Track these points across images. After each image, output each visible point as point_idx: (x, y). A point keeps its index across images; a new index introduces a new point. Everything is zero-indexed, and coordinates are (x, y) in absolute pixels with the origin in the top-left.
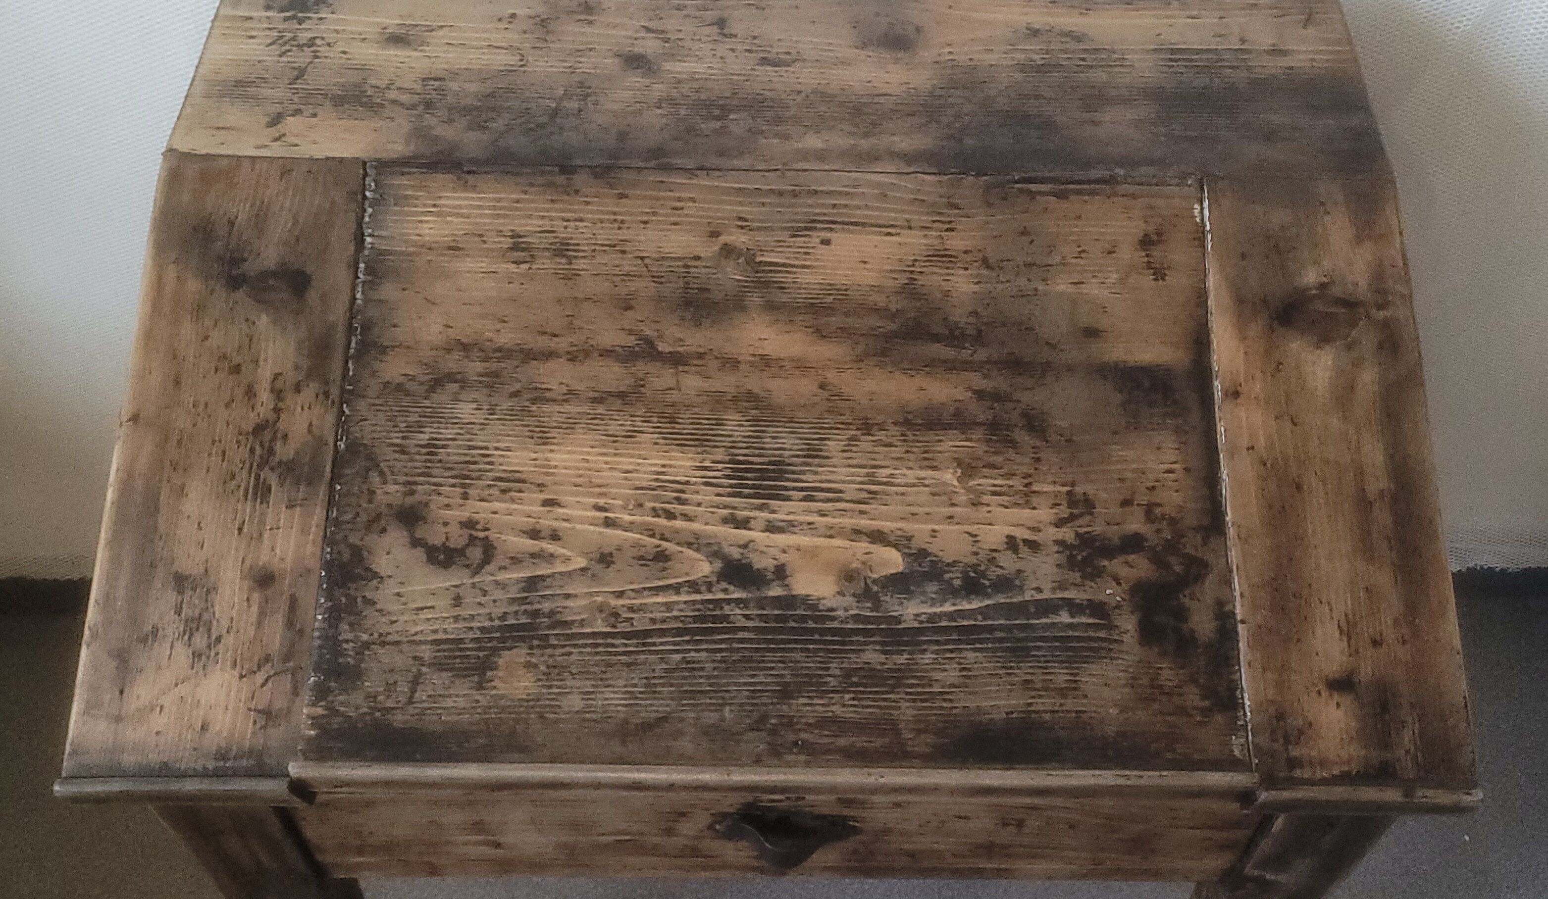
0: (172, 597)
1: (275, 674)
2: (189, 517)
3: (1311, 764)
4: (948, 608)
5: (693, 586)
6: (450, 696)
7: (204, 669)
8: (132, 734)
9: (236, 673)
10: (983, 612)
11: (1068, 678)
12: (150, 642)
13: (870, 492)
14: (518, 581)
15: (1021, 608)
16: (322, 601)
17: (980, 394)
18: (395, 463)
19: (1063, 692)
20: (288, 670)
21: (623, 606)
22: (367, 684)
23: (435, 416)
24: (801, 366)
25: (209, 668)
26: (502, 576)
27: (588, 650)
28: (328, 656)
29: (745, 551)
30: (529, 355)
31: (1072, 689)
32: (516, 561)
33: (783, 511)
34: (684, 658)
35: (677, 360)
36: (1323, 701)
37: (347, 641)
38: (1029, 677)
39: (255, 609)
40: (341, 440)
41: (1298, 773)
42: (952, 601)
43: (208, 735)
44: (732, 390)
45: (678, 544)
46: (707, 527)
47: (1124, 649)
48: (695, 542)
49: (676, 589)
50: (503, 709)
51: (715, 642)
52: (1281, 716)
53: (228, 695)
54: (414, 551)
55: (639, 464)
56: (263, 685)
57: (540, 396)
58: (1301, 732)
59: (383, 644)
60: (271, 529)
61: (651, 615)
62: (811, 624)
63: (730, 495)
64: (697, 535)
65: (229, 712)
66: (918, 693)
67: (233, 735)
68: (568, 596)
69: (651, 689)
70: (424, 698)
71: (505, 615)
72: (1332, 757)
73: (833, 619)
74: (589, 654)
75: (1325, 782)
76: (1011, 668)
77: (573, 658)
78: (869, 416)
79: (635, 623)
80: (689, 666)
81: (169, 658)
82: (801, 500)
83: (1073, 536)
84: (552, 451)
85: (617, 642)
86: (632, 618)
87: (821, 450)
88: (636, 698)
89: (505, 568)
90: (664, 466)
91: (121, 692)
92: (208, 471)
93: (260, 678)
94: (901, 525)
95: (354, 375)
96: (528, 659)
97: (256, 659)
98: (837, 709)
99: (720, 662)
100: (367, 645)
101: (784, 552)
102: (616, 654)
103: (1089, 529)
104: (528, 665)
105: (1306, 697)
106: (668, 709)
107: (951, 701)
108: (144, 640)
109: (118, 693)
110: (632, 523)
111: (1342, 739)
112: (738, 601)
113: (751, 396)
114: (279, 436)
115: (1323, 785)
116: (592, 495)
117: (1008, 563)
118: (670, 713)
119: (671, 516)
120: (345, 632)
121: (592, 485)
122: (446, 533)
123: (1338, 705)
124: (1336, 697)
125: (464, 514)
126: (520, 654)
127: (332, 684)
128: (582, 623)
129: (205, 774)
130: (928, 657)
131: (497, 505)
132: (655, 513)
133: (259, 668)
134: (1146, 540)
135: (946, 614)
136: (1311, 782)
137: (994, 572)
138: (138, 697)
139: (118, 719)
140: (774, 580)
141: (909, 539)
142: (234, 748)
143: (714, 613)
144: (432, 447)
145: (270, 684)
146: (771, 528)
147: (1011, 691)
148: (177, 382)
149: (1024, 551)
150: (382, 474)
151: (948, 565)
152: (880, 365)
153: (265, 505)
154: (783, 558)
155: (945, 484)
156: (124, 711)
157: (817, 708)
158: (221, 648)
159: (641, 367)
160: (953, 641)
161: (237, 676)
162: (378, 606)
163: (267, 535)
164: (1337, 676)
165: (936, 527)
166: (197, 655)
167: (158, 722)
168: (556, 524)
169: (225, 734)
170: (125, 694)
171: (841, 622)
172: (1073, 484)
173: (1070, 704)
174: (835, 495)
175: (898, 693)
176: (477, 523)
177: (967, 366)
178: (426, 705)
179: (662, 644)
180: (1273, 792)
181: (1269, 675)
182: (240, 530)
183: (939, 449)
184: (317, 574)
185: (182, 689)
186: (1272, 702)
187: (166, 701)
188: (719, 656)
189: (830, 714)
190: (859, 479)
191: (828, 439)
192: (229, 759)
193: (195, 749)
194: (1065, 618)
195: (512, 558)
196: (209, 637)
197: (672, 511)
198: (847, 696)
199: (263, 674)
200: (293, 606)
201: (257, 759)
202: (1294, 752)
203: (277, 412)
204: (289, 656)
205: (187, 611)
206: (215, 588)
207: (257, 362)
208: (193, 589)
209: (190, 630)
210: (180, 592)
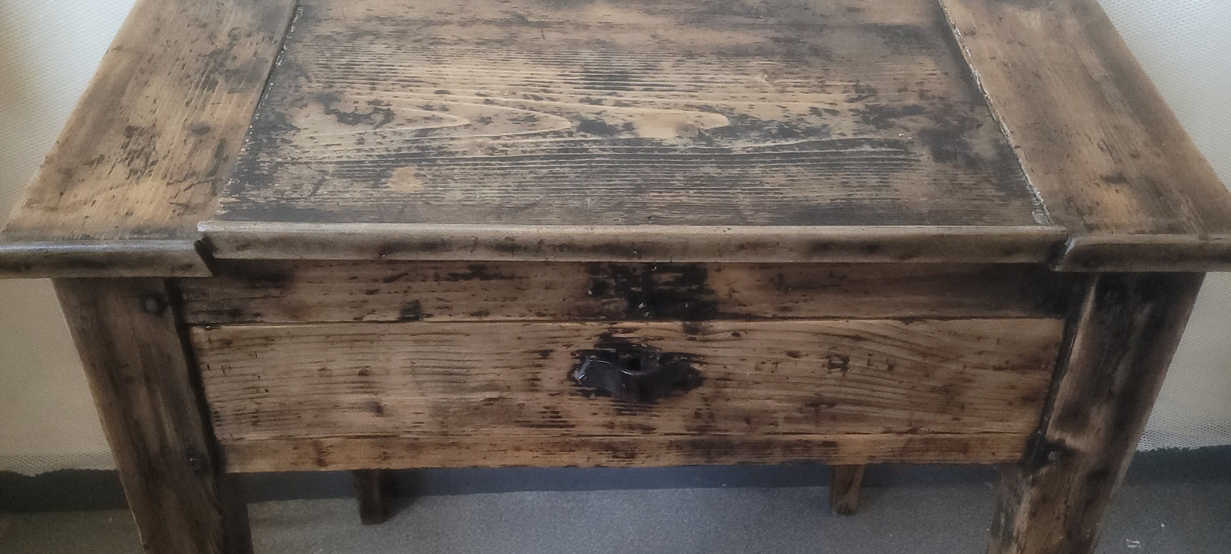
0: (123, 139)
1: (198, 183)
2: (147, 97)
4: (769, 144)
5: (557, 134)
6: (348, 192)
7: (138, 179)
8: (62, 218)
9: (165, 182)
10: (801, 146)
11: (879, 180)
12: (94, 165)
13: (696, 86)
14: (412, 131)
15: (832, 144)
16: (248, 140)
17: (776, 40)
18: (318, 73)
19: (878, 188)
20: (209, 181)
21: (500, 144)
22: (277, 185)
23: (353, 50)
24: (636, 27)
25: (142, 179)
26: (398, 129)
27: (470, 167)
28: (246, 170)
29: (599, 116)
30: (428, 23)
31: (885, 185)
32: (410, 121)
33: (628, 96)
34: (550, 171)
35: (541, 25)
36: (1103, 189)
37: (264, 162)
38: (845, 180)
39: (190, 146)
40: (279, 61)
41: (1097, 233)
42: (773, 140)
43: (130, 219)
44: (585, 39)
45: (545, 112)
46: (568, 104)
47: (922, 164)
48: (558, 112)
49: (544, 135)
50: (393, 199)
51: (575, 162)
52: (1070, 199)
53: (155, 195)
54: (329, 117)
55: (513, 73)
56: (186, 189)
57: (436, 41)
58: (1091, 208)
59: (294, 164)
60: (213, 104)
61: (522, 149)
62: (656, 153)
63: (584, 88)
64: (559, 108)
65: (153, 205)
66: (753, 190)
67: (153, 218)
68: (452, 139)
69: (521, 187)
70: (325, 192)
71: (400, 149)
73: (675, 150)
74: (469, 169)
76: (829, 175)
77: (456, 171)
78: (692, 50)
79: (508, 153)
80: (554, 175)
81: (109, 173)
82: (643, 91)
83: (864, 107)
84: (445, 67)
85: (493, 163)
86: (507, 150)
87: (656, 66)
88: (509, 193)
89: (402, 124)
90: (532, 74)
91: (61, 194)
92: (169, 74)
93: (185, 185)
94: (725, 102)
95: (293, 32)
96: (418, 172)
97: (184, 174)
98: (684, 199)
99: (581, 173)
100: (281, 164)
101: (631, 116)
102: (494, 169)
103: (876, 103)
104: (417, 175)
105: (1087, 188)
106: (537, 199)
107: (782, 194)
108: (91, 163)
109: (58, 194)
110: (506, 102)
111: (1129, 211)
112: (595, 142)
113: (599, 42)
114: (230, 57)
116: (474, 88)
117: (815, 121)
118: (538, 201)
119: (537, 98)
120: (263, 157)
121: (474, 83)
122: (356, 107)
123: (1117, 191)
124: (1113, 187)
125: (372, 98)
126: (413, 169)
127: (247, 185)
128: (464, 153)
130: (757, 170)
131: (398, 93)
132: (526, 97)
133: (185, 180)
134: (925, 109)
135: (768, 147)
137: (802, 125)
138: (75, 196)
139: (54, 209)
140: (623, 131)
141: (732, 109)
142: (151, 227)
143: (576, 147)
144: (349, 66)
145: (192, 189)
146: (618, 104)
147: (832, 187)
148: (157, 30)
149: (826, 115)
150: (307, 77)
151: (765, 122)
152: (697, 27)
153: (210, 92)
154: (630, 119)
155: (756, 82)
156: (60, 204)
157: (666, 198)
158: (155, 167)
159: (514, 29)
160: (779, 162)
161: (165, 184)
162: (294, 144)
163: (209, 106)
164: (1109, 174)
165: (752, 103)
166: (133, 172)
167: (89, 210)
168: (444, 103)
169: (146, 218)
170: (64, 195)
171: (682, 152)
172: (858, 81)
173: (884, 194)
174: (671, 88)
175: (736, 189)
176: (382, 102)
177: (762, 26)
178: (326, 196)
179: (531, 164)
181: (1051, 176)
182: (187, 104)
183: (749, 65)
184: (247, 127)
185: (115, 191)
186: (1060, 191)
187: (99, 198)
188: (580, 170)
189: (679, 201)
190: (688, 80)
191: (661, 61)
192: (146, 234)
193: (116, 227)
194: (867, 148)
195: (408, 120)
196: (146, 162)
197: (540, 96)
198: (691, 192)
199: (188, 183)
200: (222, 145)
201: (171, 233)
202: (1090, 220)
203: (231, 46)
204: (213, 173)
205: (131, 147)
206: (159, 135)
207: (221, 22)
208: (140, 135)
209: (132, 156)
210: (129, 136)
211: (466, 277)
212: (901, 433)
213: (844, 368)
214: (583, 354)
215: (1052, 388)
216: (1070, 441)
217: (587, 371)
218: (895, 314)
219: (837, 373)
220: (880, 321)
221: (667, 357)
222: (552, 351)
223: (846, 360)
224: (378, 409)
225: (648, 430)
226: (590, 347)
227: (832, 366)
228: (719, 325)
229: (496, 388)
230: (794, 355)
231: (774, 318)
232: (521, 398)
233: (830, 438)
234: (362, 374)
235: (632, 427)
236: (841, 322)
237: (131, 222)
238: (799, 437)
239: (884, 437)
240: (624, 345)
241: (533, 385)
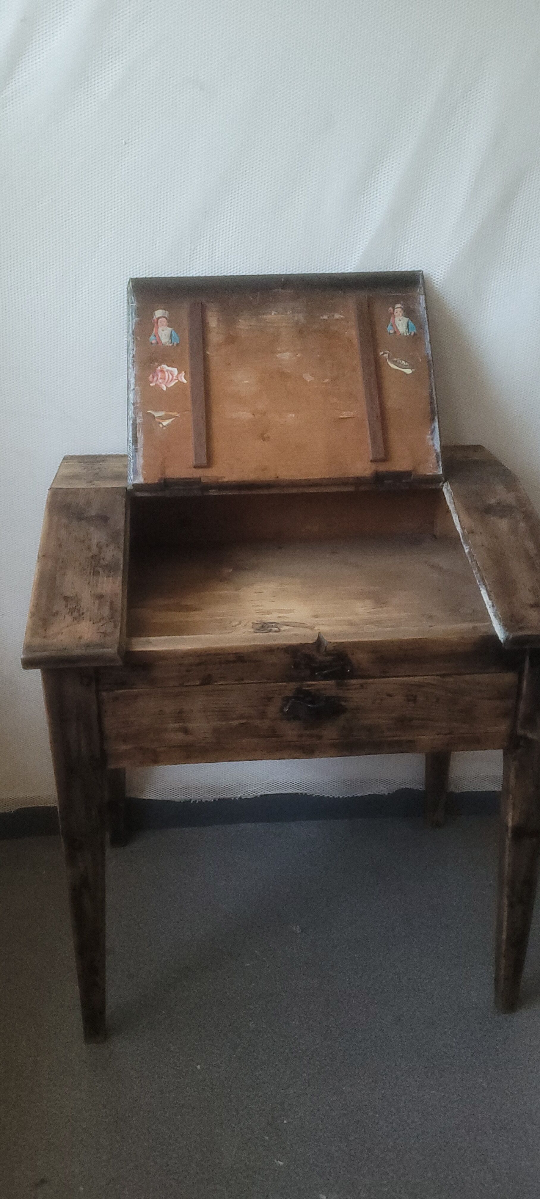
0: (64, 603)
1: (106, 622)
2: (68, 581)
7: (78, 622)
8: (50, 641)
12: (55, 616)
20: (111, 621)
39: (97, 605)
43: (81, 639)
53: (89, 629)
56: (102, 626)
60: (101, 583)
65: (89, 633)
67: (91, 638)
81: (64, 620)
92: (74, 569)
97: (99, 619)
108: (53, 616)
114: (101, 558)
138: (52, 631)
142: (92, 641)
148: (60, 545)
153: (98, 577)
158: (84, 615)
161: (92, 624)
163: (99, 585)
166: (75, 618)
167: (61, 637)
169: (88, 639)
182: (89, 584)
185: (70, 628)
187: (64, 631)
193: (77, 643)
196: (79, 613)
199: (102, 622)
200: (112, 603)
201: (102, 646)
202: (521, 625)
203: (100, 552)
204: (112, 617)
205: (70, 606)
206: (80, 600)
207: (90, 539)
208: (72, 600)
209: (71, 611)
210: (67, 601)
211: (234, 662)
212: (446, 734)
213: (415, 700)
214: (287, 699)
215: (516, 708)
216: (530, 735)
217: (289, 708)
218: (438, 673)
219: (412, 704)
220: (429, 677)
221: (328, 698)
222: (272, 697)
223: (415, 697)
224: (186, 731)
225: (320, 737)
226: (290, 695)
227: (408, 700)
228: (353, 681)
229: (244, 718)
230: (390, 695)
231: (380, 677)
232: (257, 722)
233: (411, 738)
234: (179, 712)
235: (311, 736)
236: (411, 678)
237: (83, 641)
238: (395, 738)
239: (437, 737)
240: (308, 693)
241: (263, 715)
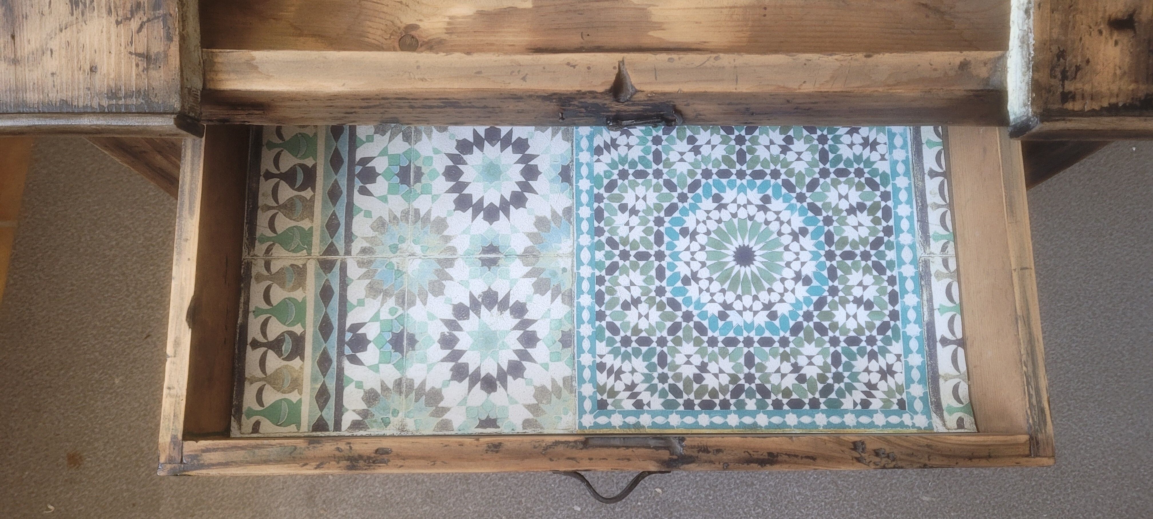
1: (149, 20)
3: (1083, 97)
7: (83, 14)
9: (113, 19)
20: (158, 17)
25: (87, 14)
36: (1103, 38)
41: (1069, 106)
43: (97, 76)
52: (1061, 54)
53: (109, 39)
56: (139, 30)
58: (1078, 68)
65: (113, 55)
67: (120, 77)
72: (1104, 89)
75: (1093, 113)
81: (50, 6)
91: (13, 37)
93: (134, 24)
97: (129, 6)
105: (1087, 36)
109: (10, 37)
111: (1115, 74)
115: (1093, 116)
123: (1116, 43)
124: (1116, 36)
129: (102, 112)
133: (132, 15)
136: (1081, 114)
139: (15, 61)
142: (123, 88)
145: (145, 30)
156: (19, 54)
161: (114, 22)
164: (1120, 15)
166: (74, 3)
167: (51, 64)
169: (112, 76)
170: (17, 39)
180: (1047, 124)
181: (1056, 15)
185: (67, 35)
186: (1057, 41)
187: (54, 44)
192: (120, 99)
193: (89, 89)
